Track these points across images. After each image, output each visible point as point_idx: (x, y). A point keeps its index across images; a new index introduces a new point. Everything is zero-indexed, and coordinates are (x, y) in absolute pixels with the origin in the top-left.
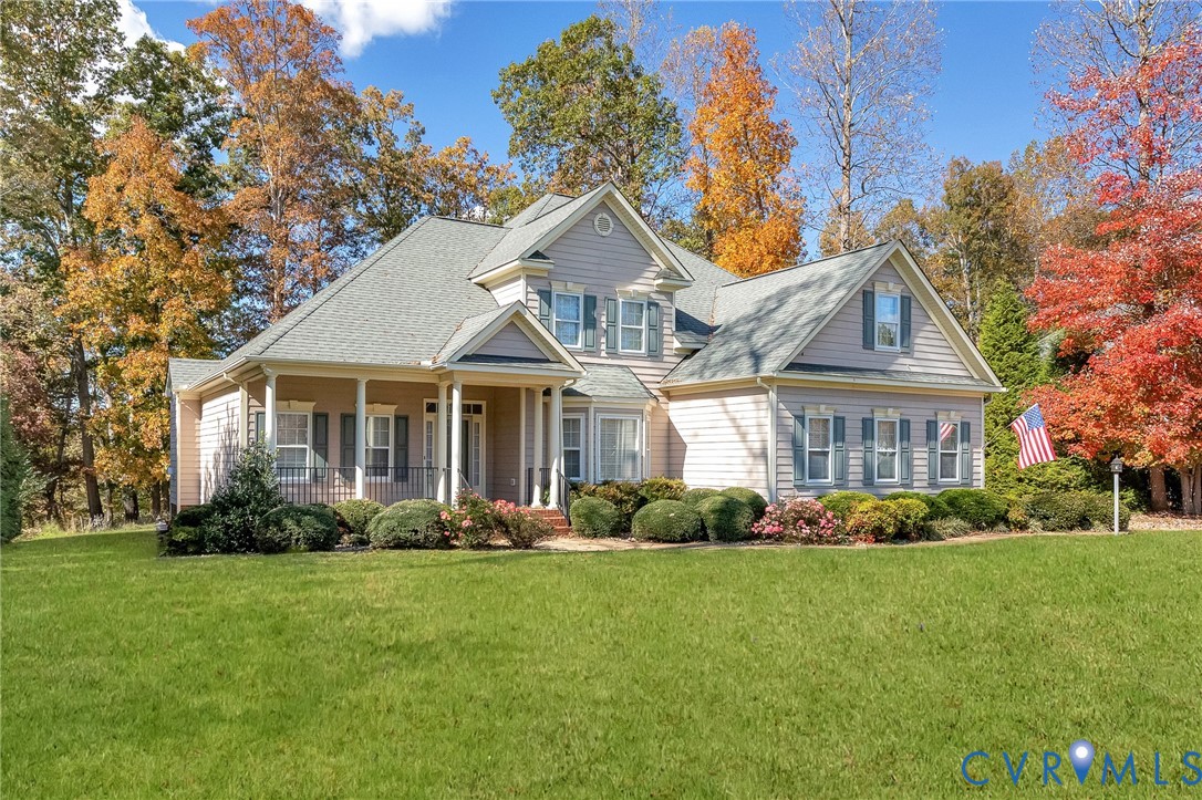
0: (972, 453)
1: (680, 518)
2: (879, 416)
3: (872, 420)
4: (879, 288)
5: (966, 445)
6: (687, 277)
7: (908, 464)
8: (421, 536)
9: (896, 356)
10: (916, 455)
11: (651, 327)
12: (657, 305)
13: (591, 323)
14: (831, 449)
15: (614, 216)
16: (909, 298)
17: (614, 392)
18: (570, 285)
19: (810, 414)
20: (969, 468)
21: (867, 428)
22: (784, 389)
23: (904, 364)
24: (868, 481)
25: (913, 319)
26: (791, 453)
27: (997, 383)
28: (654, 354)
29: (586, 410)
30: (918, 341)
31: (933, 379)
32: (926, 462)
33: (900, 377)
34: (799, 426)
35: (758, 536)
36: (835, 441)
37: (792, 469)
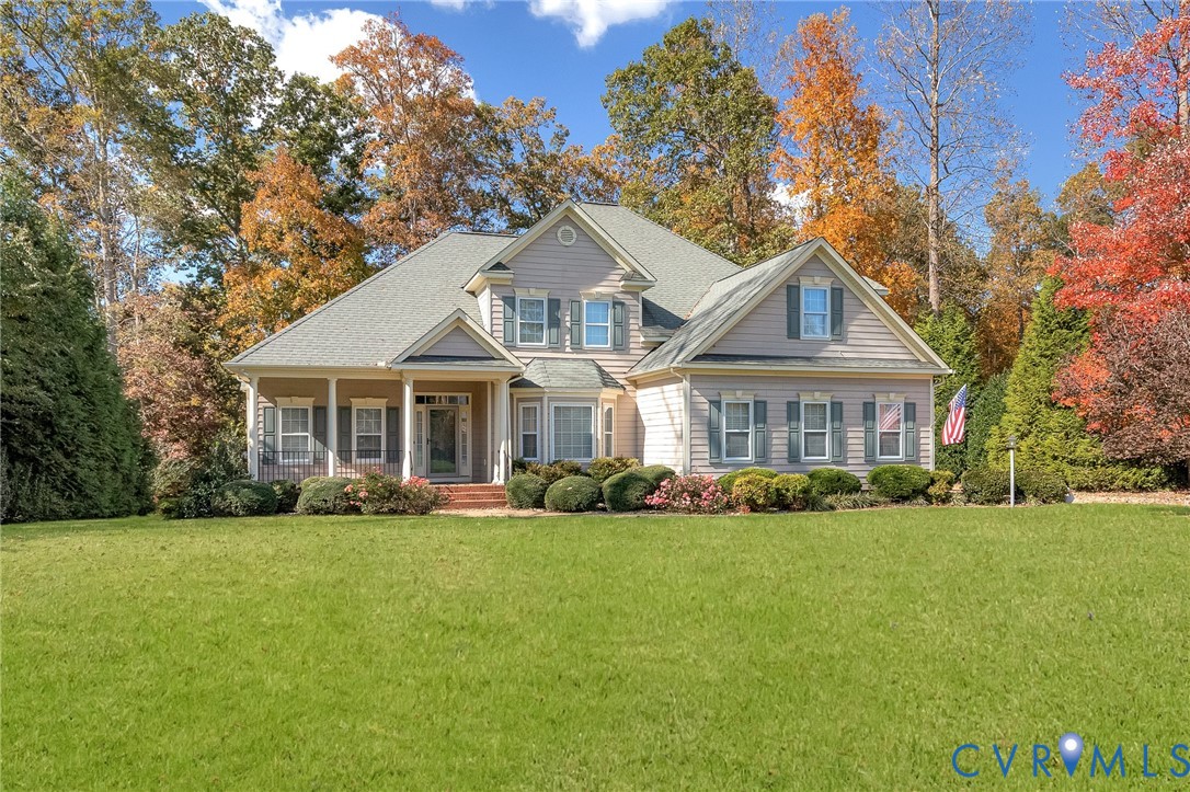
0: (919, 432)
1: (577, 491)
2: (805, 399)
3: (798, 403)
4: (805, 283)
5: (910, 424)
6: (649, 278)
7: (841, 444)
8: (330, 504)
9: (825, 343)
10: (850, 435)
11: (616, 323)
12: (622, 304)
13: (555, 322)
14: (751, 430)
15: (577, 227)
16: (841, 290)
17: (568, 383)
18: (532, 291)
19: (726, 399)
20: (915, 445)
21: (792, 411)
22: (696, 378)
23: (835, 350)
24: (793, 457)
25: (845, 308)
26: (706, 435)
27: (943, 366)
28: (620, 347)
29: (541, 399)
30: (851, 328)
31: (866, 364)
32: (863, 441)
33: (831, 363)
34: (714, 410)
35: (650, 507)
36: (756, 423)
37: (707, 448)
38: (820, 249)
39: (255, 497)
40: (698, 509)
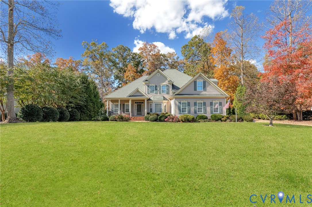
0: (222, 108)
1: (153, 118)
2: (198, 102)
3: (196, 103)
4: (198, 81)
5: (220, 106)
6: (173, 81)
7: (205, 110)
8: (113, 119)
9: (202, 91)
10: (207, 108)
11: (167, 89)
12: (168, 86)
13: (156, 89)
14: (187, 108)
15: (160, 73)
16: (205, 81)
17: (157, 100)
18: (152, 84)
19: (182, 102)
20: (222, 110)
21: (195, 104)
22: (176, 98)
23: (204, 93)
24: (195, 112)
25: (206, 85)
26: (178, 108)
27: (227, 95)
28: (168, 93)
29: (153, 102)
30: (207, 89)
31: (210, 95)
32: (210, 110)
33: (203, 95)
34: (180, 104)
35: (165, 121)
36: (188, 106)
37: (178, 111)
38: (200, 74)
39: (103, 118)
40: (173, 122)
